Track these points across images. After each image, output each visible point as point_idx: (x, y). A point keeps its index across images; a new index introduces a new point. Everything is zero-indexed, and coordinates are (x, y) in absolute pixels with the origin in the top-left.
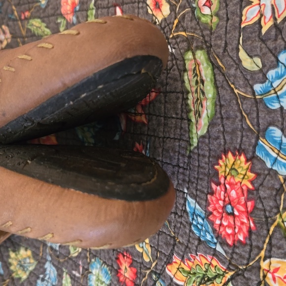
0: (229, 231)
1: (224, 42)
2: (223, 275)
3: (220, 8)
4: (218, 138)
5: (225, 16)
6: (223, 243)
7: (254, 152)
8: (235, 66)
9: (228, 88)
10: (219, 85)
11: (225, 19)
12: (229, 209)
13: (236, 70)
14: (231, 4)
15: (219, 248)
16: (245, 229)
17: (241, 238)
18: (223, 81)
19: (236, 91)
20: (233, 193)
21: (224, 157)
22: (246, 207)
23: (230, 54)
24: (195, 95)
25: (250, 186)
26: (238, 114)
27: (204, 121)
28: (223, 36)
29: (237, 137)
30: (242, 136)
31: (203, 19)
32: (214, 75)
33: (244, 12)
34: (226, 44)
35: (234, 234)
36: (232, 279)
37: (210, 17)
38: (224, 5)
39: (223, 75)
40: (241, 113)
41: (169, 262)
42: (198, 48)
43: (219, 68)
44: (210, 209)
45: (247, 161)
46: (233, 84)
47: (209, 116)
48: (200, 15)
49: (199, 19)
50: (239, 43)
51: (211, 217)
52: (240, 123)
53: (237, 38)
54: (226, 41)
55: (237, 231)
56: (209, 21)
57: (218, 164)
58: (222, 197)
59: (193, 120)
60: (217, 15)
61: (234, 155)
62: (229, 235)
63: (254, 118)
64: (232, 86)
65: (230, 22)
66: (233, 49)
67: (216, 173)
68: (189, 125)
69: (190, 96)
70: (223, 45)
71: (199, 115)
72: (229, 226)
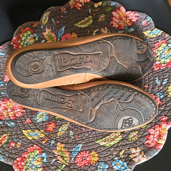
0: (78, 160)
1: (125, 144)
2: (66, 162)
4: (101, 150)
6: (75, 160)
7: (100, 162)
12: (84, 158)
15: (72, 159)
16: (80, 165)
17: (78, 165)
20: (88, 159)
21: (96, 153)
22: (86, 164)
24: (109, 138)
25: (92, 163)
26: (108, 154)
27: (103, 144)
31: (130, 135)
32: (116, 143)
36: (66, 165)
42: (122, 136)
43: (119, 144)
44: (82, 153)
45: (98, 160)
47: (105, 145)
49: (130, 134)
51: (79, 154)
52: (106, 155)
55: (79, 163)
56: (130, 138)
57: (94, 152)
58: (86, 156)
59: (103, 140)
61: (98, 156)
62: (77, 161)
67: (91, 152)
68: (101, 138)
69: (109, 137)
71: (105, 141)
72: (80, 160)
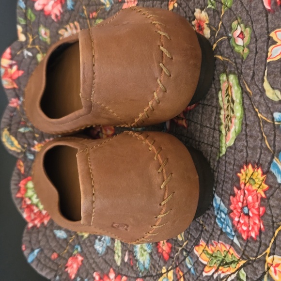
0: (245, 228)
1: (252, 71)
2: (238, 262)
3: (251, 41)
4: (242, 151)
5: (254, 49)
6: (239, 237)
7: (269, 168)
8: (260, 93)
9: (252, 111)
10: (246, 107)
11: (255, 52)
12: (246, 210)
13: (260, 97)
14: (260, 40)
15: (236, 240)
16: (256, 229)
17: (253, 235)
18: (249, 105)
19: (259, 115)
20: (250, 198)
21: (245, 167)
22: (259, 212)
23: (257, 83)
24: (227, 112)
25: (264, 195)
26: (260, 135)
27: (232, 135)
28: (252, 66)
29: (257, 153)
30: (261, 153)
31: (237, 49)
32: (243, 98)
33: (270, 49)
34: (254, 73)
35: (248, 231)
36: (244, 266)
37: (242, 48)
38: (254, 40)
39: (250, 99)
40: (262, 134)
41: (197, 244)
42: (231, 72)
43: (247, 92)
44: (232, 207)
45: (263, 174)
46: (257, 108)
47: (237, 131)
48: (234, 45)
49: (234, 48)
50: (264, 75)
51: (231, 214)
52: (260, 142)
53: (263, 71)
54: (254, 71)
55: (250, 228)
56: (241, 51)
57: (240, 172)
58: (241, 200)
59: (224, 132)
60: (248, 47)
61: (253, 167)
62: (244, 231)
63: (271, 140)
64: (257, 110)
65: (258, 55)
66: (259, 79)
67: (238, 179)
68: (220, 135)
69: (222, 112)
70: (252, 74)
71: (229, 129)
72: (245, 224)
